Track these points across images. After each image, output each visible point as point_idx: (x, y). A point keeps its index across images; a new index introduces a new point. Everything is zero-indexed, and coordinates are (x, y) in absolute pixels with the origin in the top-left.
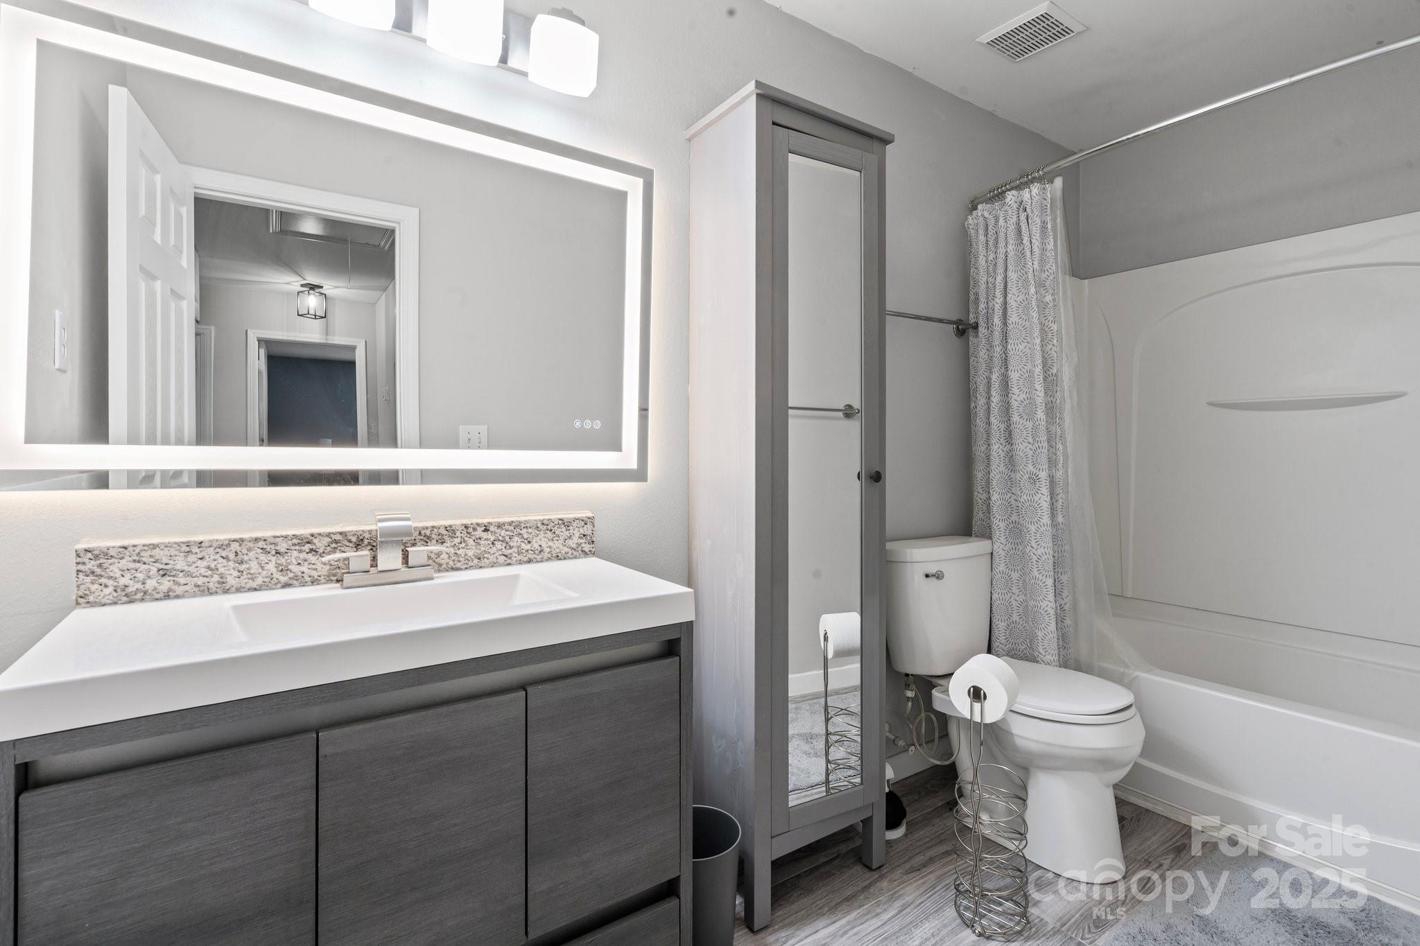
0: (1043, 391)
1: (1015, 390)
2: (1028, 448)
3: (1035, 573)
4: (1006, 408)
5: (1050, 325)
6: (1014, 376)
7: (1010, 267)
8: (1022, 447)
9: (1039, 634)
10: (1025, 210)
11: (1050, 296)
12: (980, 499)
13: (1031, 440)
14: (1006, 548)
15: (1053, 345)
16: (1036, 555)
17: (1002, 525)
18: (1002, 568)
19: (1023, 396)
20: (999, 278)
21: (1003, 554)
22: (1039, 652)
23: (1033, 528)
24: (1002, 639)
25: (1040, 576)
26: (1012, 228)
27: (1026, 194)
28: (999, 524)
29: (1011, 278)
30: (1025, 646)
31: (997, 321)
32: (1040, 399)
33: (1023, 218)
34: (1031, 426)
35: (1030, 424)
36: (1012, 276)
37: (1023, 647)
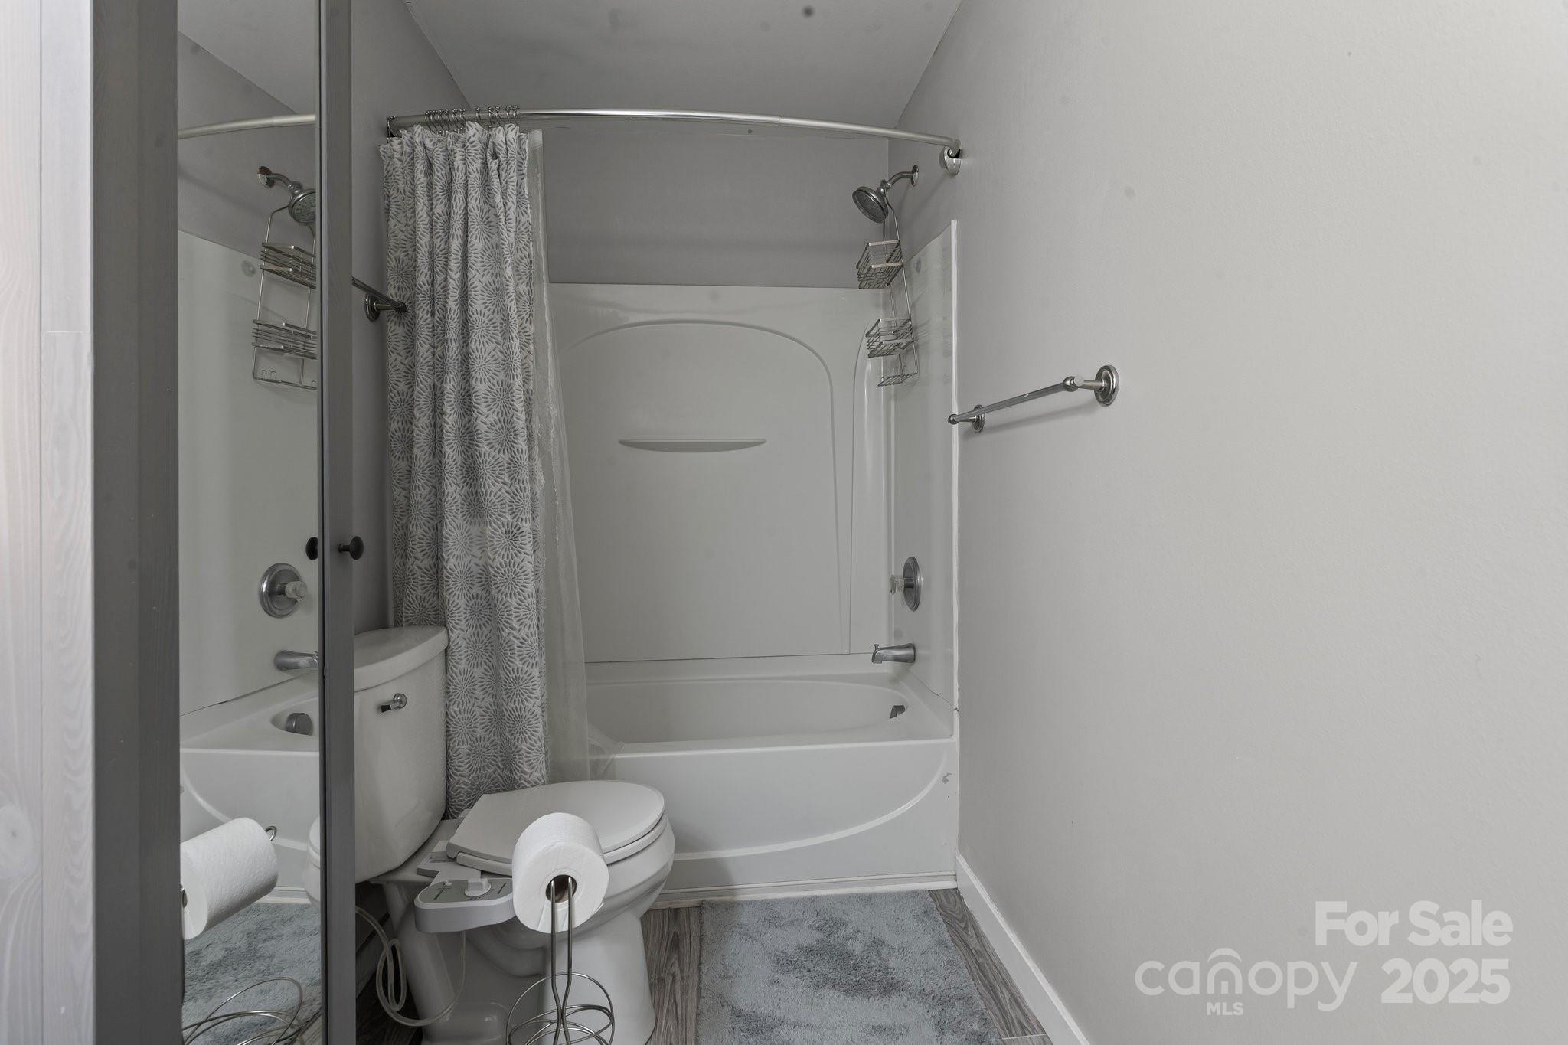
0: (524, 412)
1: (482, 408)
2: (503, 491)
3: (518, 664)
4: (468, 435)
5: (525, 325)
6: (480, 388)
7: (474, 232)
8: (495, 490)
9: (524, 747)
10: (495, 157)
11: (525, 284)
12: (419, 568)
13: (507, 480)
14: (467, 636)
15: (529, 352)
16: (518, 639)
17: (462, 603)
18: (463, 665)
19: (493, 418)
20: (456, 244)
21: (464, 644)
22: (523, 772)
23: (514, 601)
24: (464, 769)
25: (525, 666)
26: (475, 175)
27: (499, 135)
28: (458, 601)
29: (474, 247)
30: (493, 768)
31: (453, 304)
32: (521, 422)
33: (493, 165)
34: (507, 459)
35: (506, 457)
36: (476, 245)
37: (490, 771)
